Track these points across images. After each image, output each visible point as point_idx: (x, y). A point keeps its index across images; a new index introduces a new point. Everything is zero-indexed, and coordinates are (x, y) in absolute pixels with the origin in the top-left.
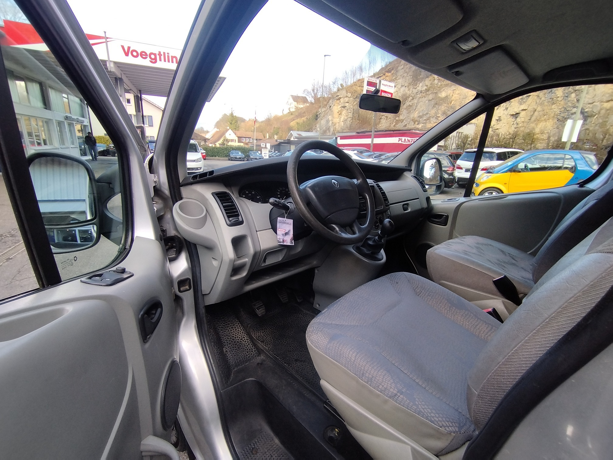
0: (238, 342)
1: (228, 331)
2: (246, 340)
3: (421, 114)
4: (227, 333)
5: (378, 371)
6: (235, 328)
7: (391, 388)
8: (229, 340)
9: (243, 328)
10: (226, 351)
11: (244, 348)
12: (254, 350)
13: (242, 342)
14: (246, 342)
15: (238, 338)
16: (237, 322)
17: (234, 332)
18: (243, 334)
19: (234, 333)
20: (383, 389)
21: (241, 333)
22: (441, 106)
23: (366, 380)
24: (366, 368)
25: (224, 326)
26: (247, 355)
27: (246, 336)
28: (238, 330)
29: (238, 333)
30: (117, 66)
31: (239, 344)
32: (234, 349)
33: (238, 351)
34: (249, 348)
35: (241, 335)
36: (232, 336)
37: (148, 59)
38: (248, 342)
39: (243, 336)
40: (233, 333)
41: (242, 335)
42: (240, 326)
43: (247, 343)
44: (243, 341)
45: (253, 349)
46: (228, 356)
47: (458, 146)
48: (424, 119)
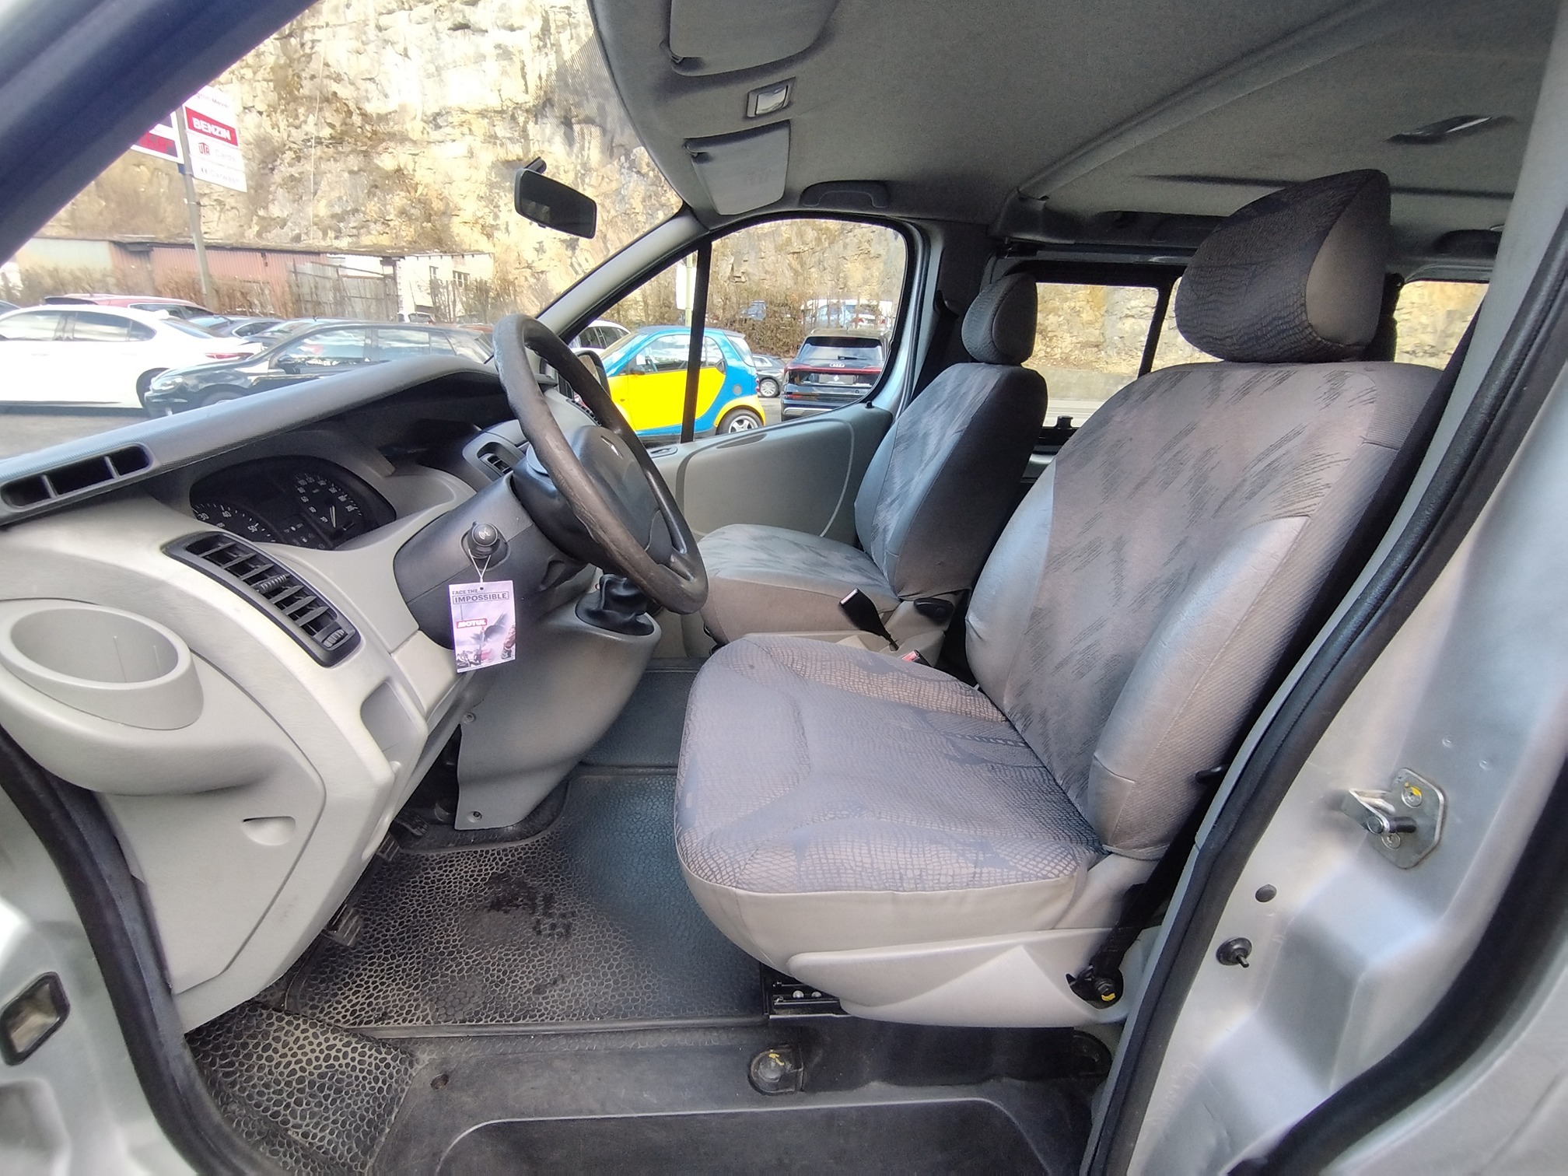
0: (322, 1076)
1: (261, 1068)
2: (344, 1049)
3: (338, 210)
4: (260, 1079)
5: (924, 854)
6: (277, 1039)
7: (961, 868)
8: (285, 1095)
9: (305, 1022)
10: (305, 1135)
11: (357, 1078)
12: (389, 1057)
13: (337, 1064)
14: (351, 1055)
15: (315, 1063)
16: (270, 1017)
17: (284, 1056)
18: (322, 1039)
19: (289, 1058)
20: (950, 879)
21: (311, 1039)
22: (391, 195)
23: (913, 886)
24: (902, 862)
25: (232, 1064)
26: (380, 1090)
27: (335, 1039)
28: (291, 1040)
29: (301, 1047)
31: (331, 1078)
32: (326, 1107)
33: (343, 1101)
34: (370, 1064)
35: (314, 1046)
36: (286, 1072)
38: (354, 1050)
39: (324, 1046)
40: (284, 1061)
41: (320, 1044)
42: (289, 1023)
43: (356, 1055)
44: (336, 1058)
45: (385, 1059)
46: (322, 1146)
47: (471, 311)
48: (351, 225)
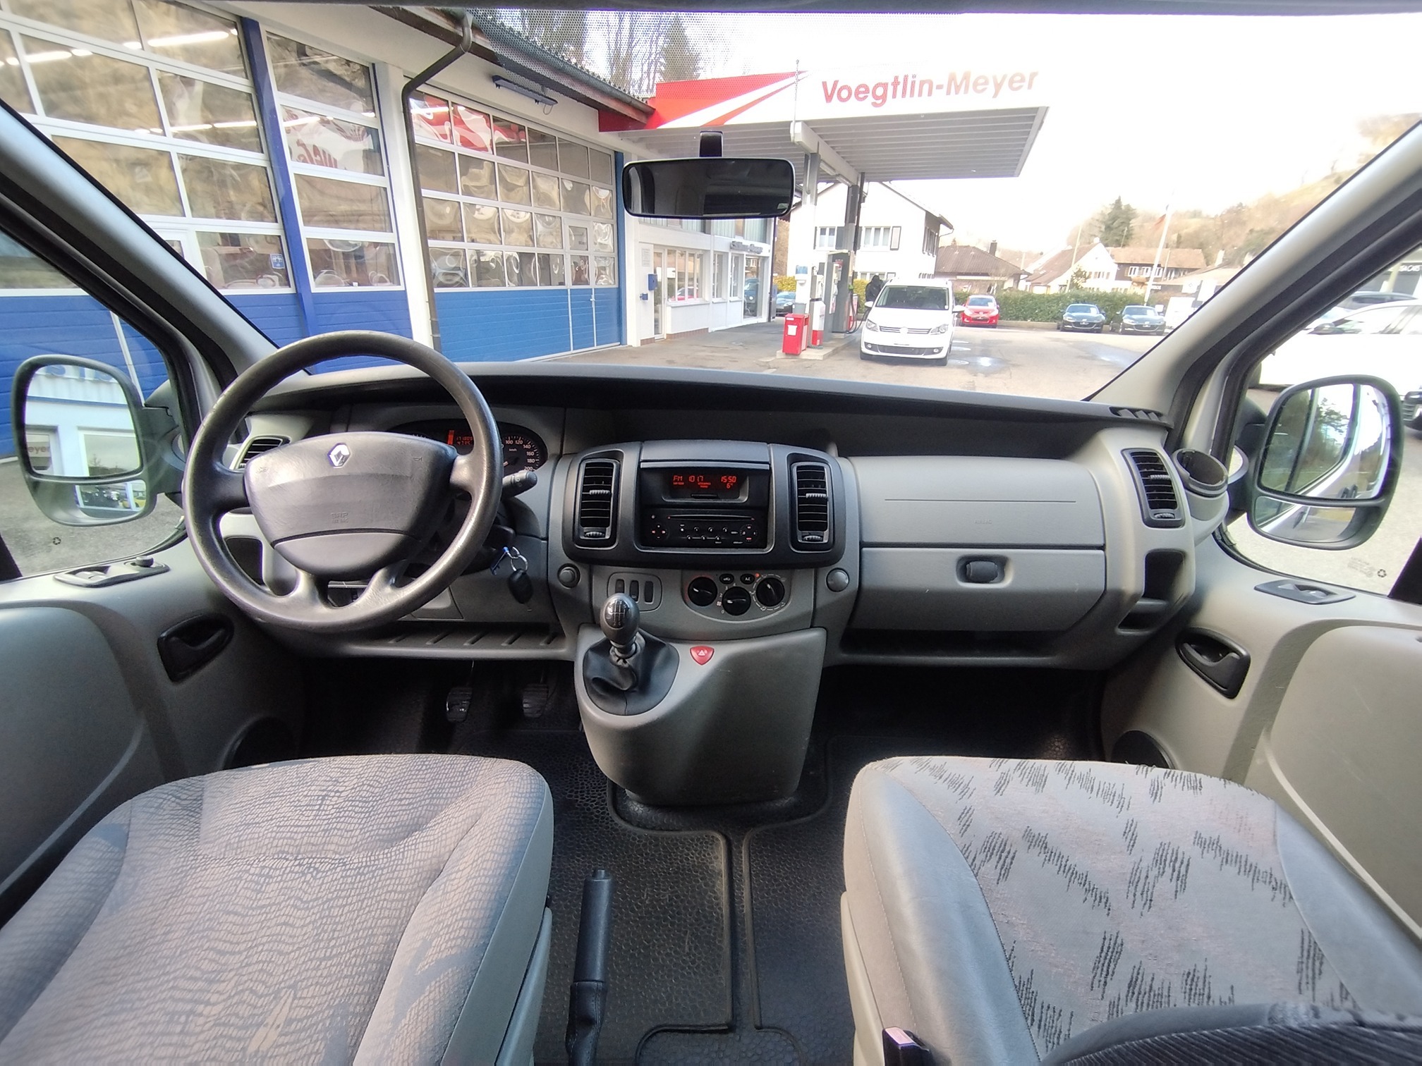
30: (812, 129)
37: (870, 99)
